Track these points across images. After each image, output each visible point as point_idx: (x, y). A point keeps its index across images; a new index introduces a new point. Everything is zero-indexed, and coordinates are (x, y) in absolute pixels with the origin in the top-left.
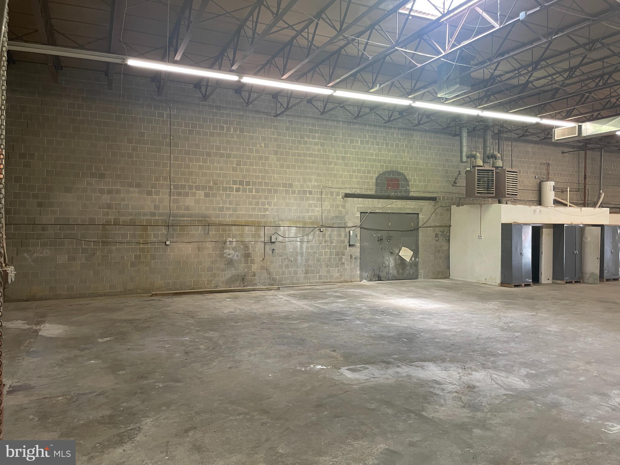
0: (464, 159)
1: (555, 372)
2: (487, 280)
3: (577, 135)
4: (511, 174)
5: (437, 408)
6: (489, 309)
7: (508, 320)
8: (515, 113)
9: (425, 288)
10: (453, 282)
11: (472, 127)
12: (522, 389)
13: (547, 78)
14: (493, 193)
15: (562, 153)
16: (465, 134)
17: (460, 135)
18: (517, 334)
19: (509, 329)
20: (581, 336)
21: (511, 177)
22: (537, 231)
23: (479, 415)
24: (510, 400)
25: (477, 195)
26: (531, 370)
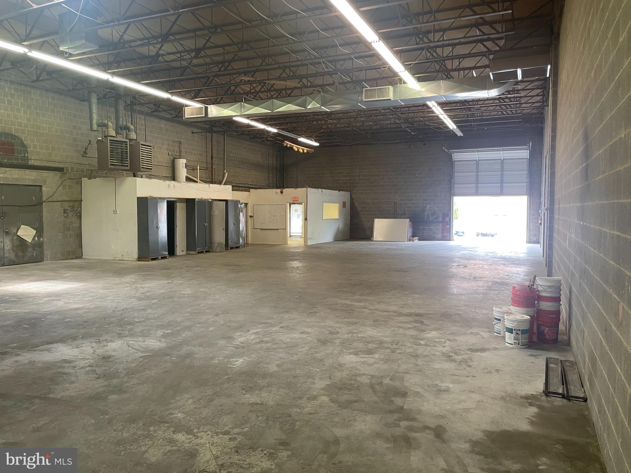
0: (95, 127)
1: (188, 328)
2: (124, 256)
3: (204, 115)
4: (145, 148)
5: (67, 387)
6: (126, 283)
7: (145, 290)
8: (147, 84)
9: (53, 270)
10: (87, 261)
11: (102, 93)
12: (158, 348)
13: (176, 55)
14: (127, 166)
15: (192, 133)
16: (94, 100)
17: (89, 101)
18: (153, 301)
19: (147, 298)
20: (210, 295)
21: (145, 150)
22: (171, 205)
23: (115, 381)
24: (147, 360)
25: (110, 167)
26: (167, 330)
